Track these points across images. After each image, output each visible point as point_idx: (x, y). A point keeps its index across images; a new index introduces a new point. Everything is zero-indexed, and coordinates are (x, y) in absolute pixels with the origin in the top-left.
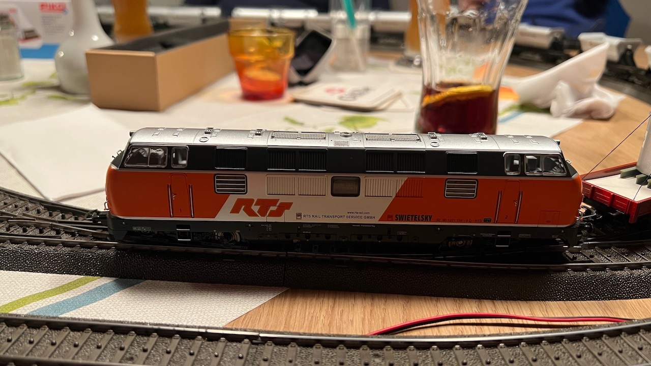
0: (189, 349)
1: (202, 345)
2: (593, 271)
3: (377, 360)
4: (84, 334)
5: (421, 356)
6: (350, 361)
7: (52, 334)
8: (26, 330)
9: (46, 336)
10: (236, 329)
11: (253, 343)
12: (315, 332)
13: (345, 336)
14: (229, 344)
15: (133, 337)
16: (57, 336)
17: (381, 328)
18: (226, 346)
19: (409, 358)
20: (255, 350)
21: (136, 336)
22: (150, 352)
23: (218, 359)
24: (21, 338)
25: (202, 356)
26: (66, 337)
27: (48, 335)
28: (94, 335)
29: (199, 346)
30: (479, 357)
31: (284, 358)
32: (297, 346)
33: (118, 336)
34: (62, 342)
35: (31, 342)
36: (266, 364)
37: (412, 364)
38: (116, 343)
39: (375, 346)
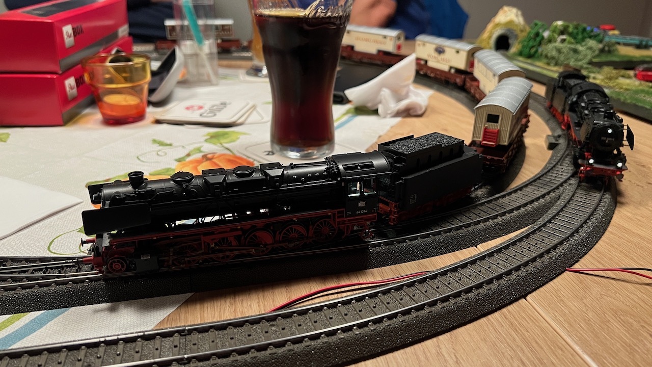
0: (134, 349)
1: (143, 344)
3: (273, 328)
4: (42, 356)
5: (302, 319)
6: (255, 332)
7: (14, 361)
10: (166, 328)
11: (181, 335)
12: (225, 319)
13: (248, 317)
14: (163, 339)
15: (85, 351)
16: (20, 363)
17: (273, 308)
18: (162, 341)
19: (294, 322)
20: (184, 340)
21: (88, 350)
22: (103, 357)
23: (159, 351)
25: (146, 352)
26: (28, 361)
27: (11, 364)
28: (51, 355)
29: (141, 345)
30: (340, 312)
31: (207, 340)
32: (215, 331)
33: (72, 352)
36: (196, 347)
37: (297, 326)
38: (72, 358)
39: (270, 319)
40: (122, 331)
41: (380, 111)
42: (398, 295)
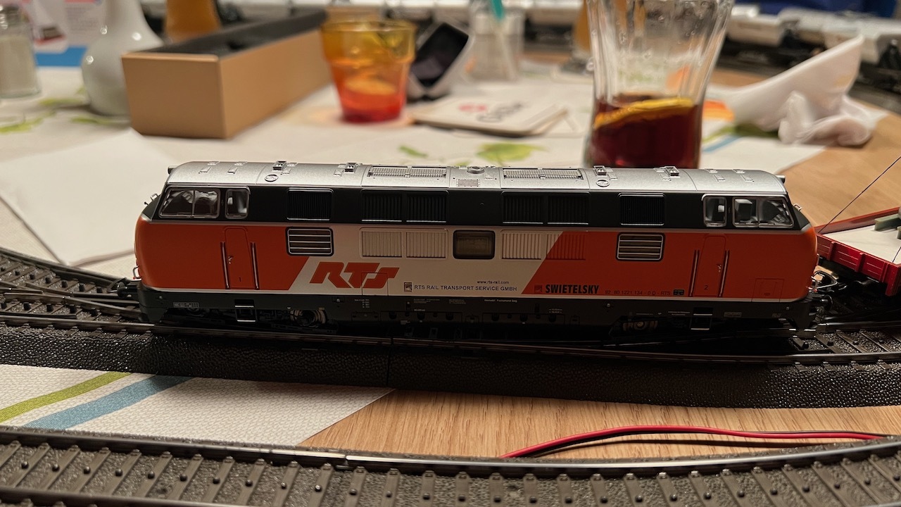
0: (246, 477)
1: (264, 471)
2: (832, 365)
3: (514, 495)
4: (99, 455)
5: (577, 488)
6: (474, 495)
7: (55, 454)
8: (19, 449)
9: (47, 458)
10: (315, 449)
11: (336, 470)
14: (302, 470)
15: (168, 460)
16: (61, 459)
18: (298, 473)
19: (559, 492)
20: (339, 479)
21: (172, 459)
22: (191, 481)
24: (11, 460)
25: (265, 488)
26: (74, 459)
27: (49, 457)
28: (113, 457)
29: (260, 472)
30: (661, 490)
31: (380, 490)
32: (399, 473)
33: (147, 458)
34: (68, 467)
35: (24, 467)
36: (354, 499)
37: (563, 501)
38: (143, 469)
39: (512, 474)
42: (798, 478)
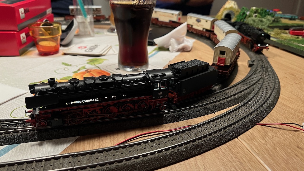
0: (50, 164)
1: (54, 161)
3: (117, 153)
5: (131, 149)
11: (73, 157)
12: (94, 149)
13: (105, 148)
14: (64, 159)
17: (118, 143)
19: (127, 150)
20: (74, 159)
22: (35, 168)
23: (62, 165)
25: (56, 165)
32: (89, 155)
36: (80, 163)
37: (129, 152)
38: (20, 168)
39: (116, 149)
40: (45, 155)
41: (170, 49)
42: (177, 137)
